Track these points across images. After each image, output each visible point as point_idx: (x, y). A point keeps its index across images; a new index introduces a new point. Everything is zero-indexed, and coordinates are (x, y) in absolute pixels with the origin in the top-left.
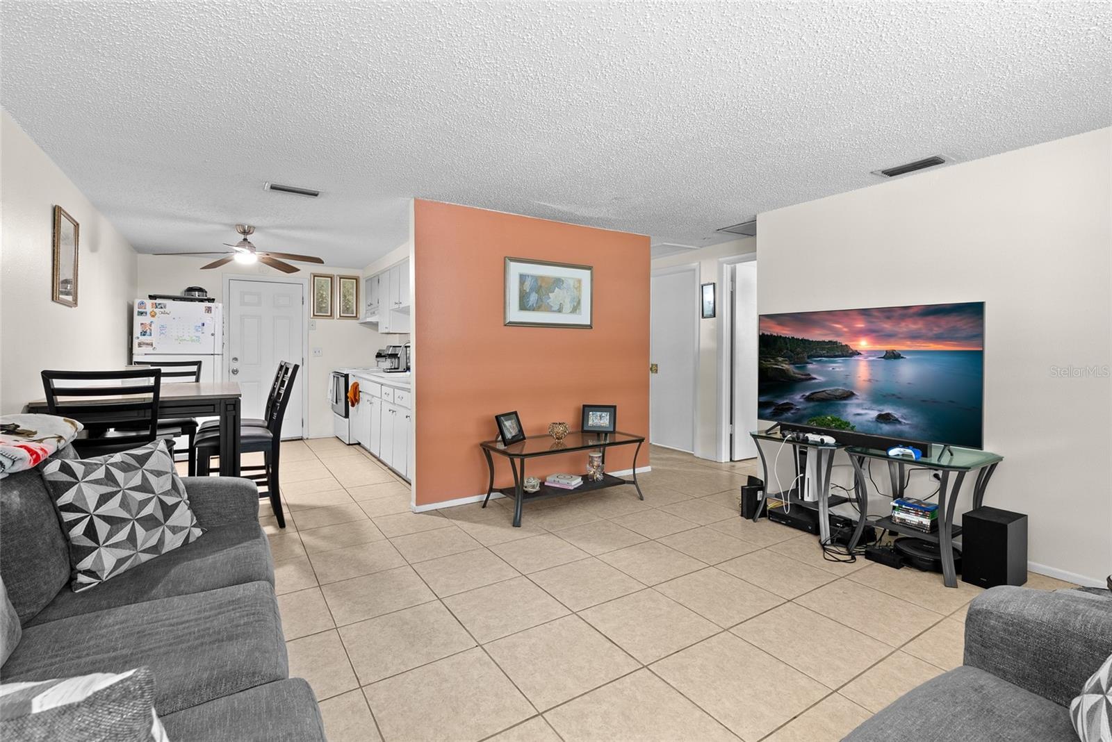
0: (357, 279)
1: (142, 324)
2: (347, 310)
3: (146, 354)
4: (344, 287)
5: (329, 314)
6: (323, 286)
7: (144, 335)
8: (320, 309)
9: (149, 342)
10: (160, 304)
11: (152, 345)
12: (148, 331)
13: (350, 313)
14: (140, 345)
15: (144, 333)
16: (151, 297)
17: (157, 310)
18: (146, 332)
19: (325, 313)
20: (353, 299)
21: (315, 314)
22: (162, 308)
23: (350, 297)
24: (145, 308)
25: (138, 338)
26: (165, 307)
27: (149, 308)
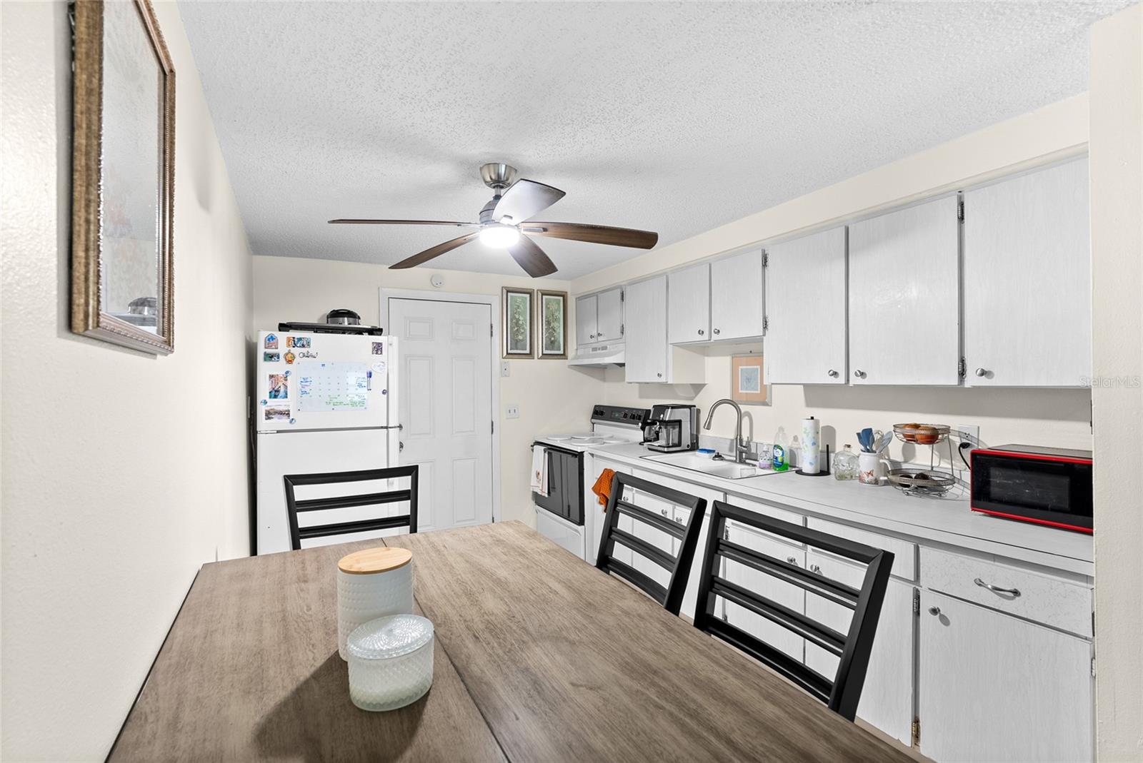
0: (564, 295)
1: (271, 377)
2: (552, 344)
3: (278, 432)
4: (548, 308)
5: (528, 351)
6: (518, 306)
7: (276, 397)
8: (516, 343)
9: (282, 408)
10: (300, 339)
11: (288, 414)
12: (282, 389)
13: (556, 351)
14: (269, 415)
15: (275, 394)
16: (283, 327)
17: (296, 351)
18: (278, 391)
19: (523, 350)
20: (559, 327)
21: (509, 351)
22: (303, 346)
23: (555, 324)
24: (277, 348)
25: (265, 402)
26: (309, 344)
27: (282, 348)
